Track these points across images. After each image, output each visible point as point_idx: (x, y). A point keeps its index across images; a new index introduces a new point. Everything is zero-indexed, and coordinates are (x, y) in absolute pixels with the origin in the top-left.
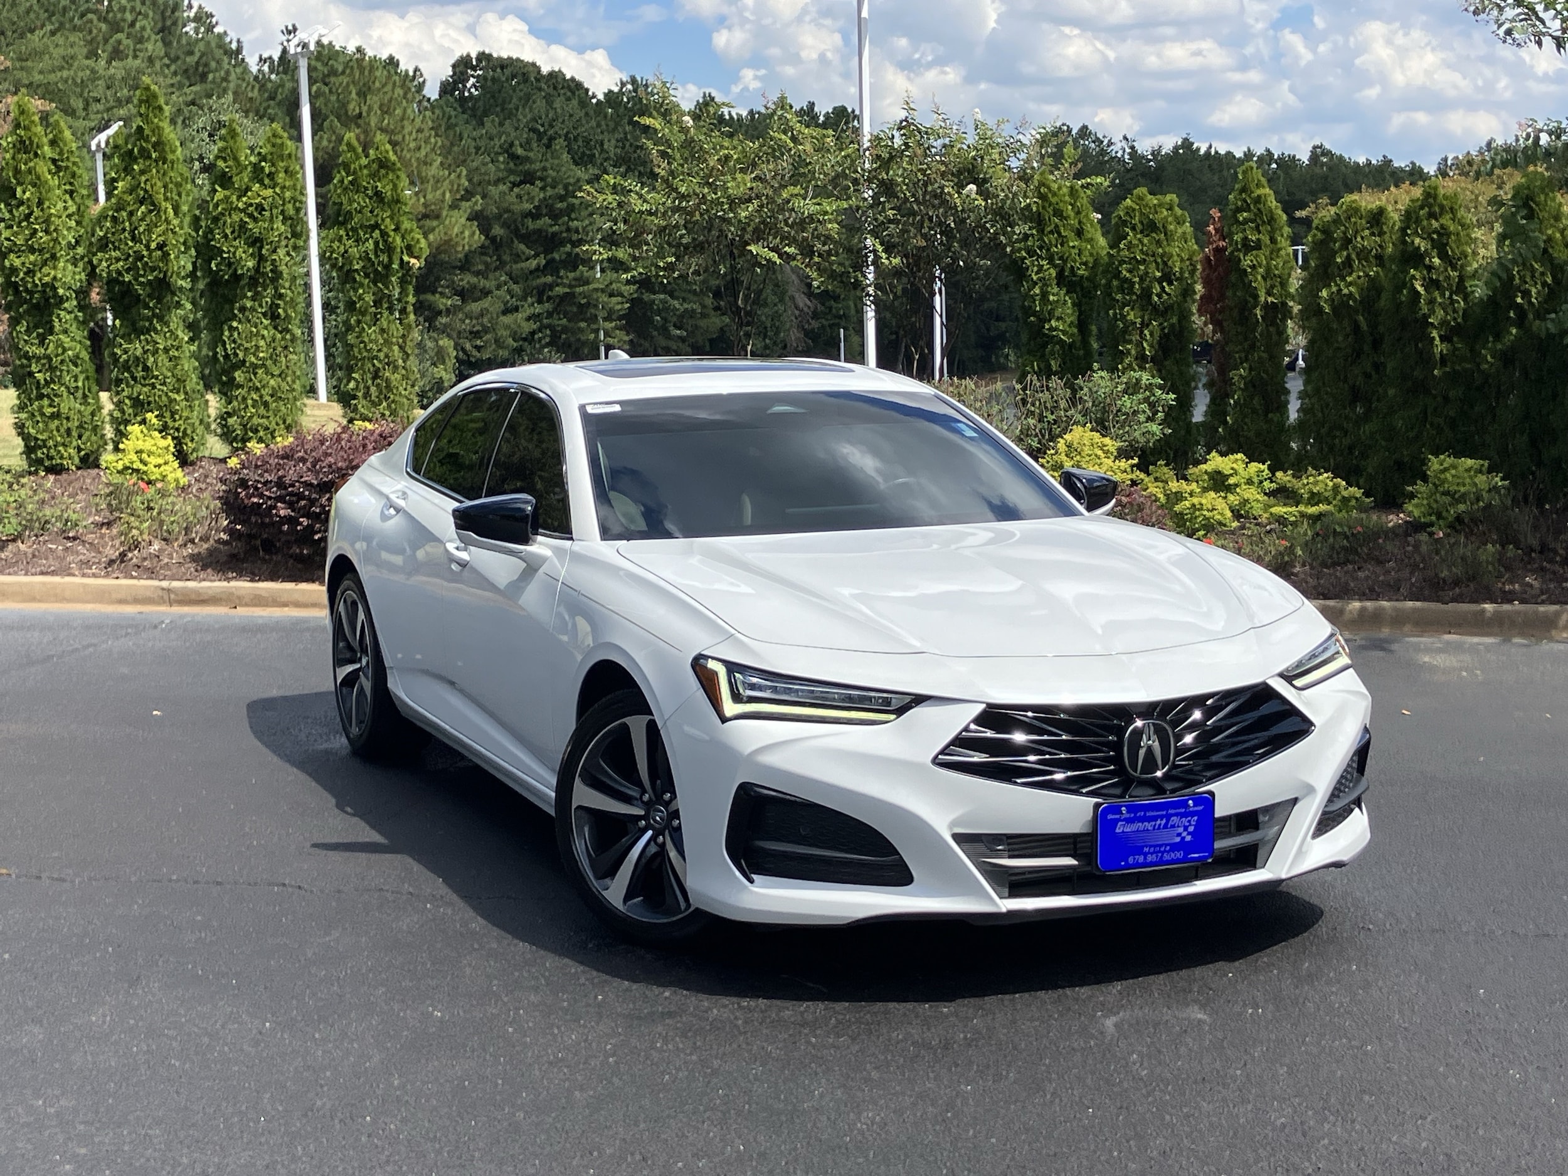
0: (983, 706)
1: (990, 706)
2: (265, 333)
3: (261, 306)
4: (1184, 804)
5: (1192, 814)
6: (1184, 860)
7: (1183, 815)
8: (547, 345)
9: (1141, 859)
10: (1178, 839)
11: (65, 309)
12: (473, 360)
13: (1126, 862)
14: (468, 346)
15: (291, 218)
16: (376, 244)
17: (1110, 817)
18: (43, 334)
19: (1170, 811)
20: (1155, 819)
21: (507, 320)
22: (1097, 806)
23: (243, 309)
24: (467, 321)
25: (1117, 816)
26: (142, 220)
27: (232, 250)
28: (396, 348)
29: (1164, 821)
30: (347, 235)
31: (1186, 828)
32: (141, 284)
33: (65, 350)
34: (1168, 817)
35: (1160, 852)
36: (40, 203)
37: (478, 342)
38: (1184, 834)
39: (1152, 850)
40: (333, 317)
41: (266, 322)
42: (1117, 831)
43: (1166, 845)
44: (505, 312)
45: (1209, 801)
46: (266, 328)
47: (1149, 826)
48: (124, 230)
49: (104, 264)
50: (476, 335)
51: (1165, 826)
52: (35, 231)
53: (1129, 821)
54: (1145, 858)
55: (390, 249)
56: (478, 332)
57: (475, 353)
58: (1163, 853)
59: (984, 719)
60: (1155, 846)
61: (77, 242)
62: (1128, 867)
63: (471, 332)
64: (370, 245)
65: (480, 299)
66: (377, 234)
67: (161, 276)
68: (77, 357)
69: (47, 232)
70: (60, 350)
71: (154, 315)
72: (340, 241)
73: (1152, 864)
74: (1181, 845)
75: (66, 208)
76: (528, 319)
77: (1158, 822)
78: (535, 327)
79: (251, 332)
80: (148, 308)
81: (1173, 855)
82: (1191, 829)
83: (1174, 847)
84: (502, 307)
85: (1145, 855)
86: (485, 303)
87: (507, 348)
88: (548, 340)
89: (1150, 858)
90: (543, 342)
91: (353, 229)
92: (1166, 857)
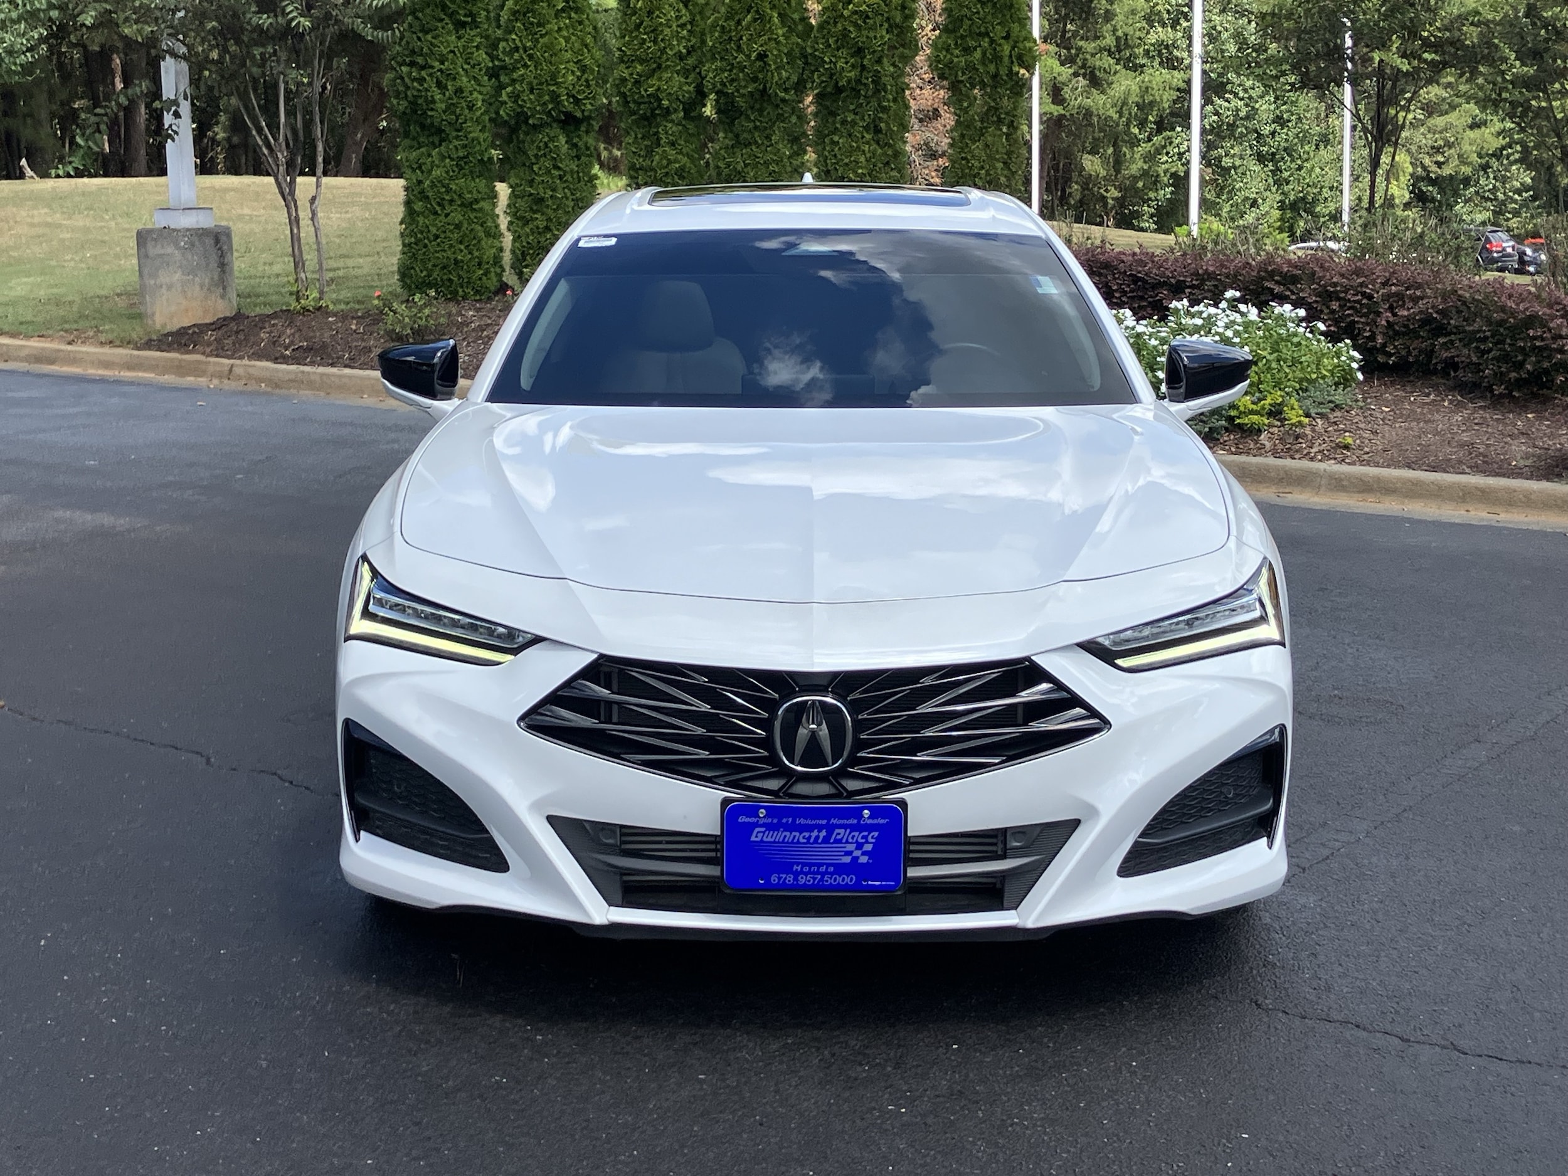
0: (595, 656)
1: (602, 656)
2: (866, 148)
3: (863, 119)
4: (858, 813)
5: (870, 828)
6: (857, 887)
7: (853, 828)
8: (1516, 161)
9: (790, 879)
10: (847, 859)
11: (672, 121)
12: (1433, 176)
13: (768, 881)
14: (1427, 161)
15: (897, 26)
16: (984, 54)
17: (742, 819)
18: (651, 146)
19: (834, 821)
20: (810, 829)
21: (1471, 134)
22: (725, 802)
23: (844, 122)
24: (1429, 136)
25: (753, 820)
26: (748, 29)
27: (833, 60)
28: (1000, 165)
29: (823, 833)
30: (956, 44)
31: (859, 846)
32: (743, 96)
33: (670, 162)
34: (830, 829)
35: (818, 873)
36: (650, 13)
37: (1441, 159)
38: (857, 853)
39: (806, 869)
40: (1285, 131)
41: (868, 136)
42: (753, 838)
43: (828, 865)
44: (1472, 127)
45: (897, 815)
46: (868, 143)
47: (801, 837)
48: (730, 39)
49: (711, 75)
50: (1438, 150)
51: (826, 840)
52: (644, 40)
53: (770, 827)
54: (796, 879)
55: (997, 58)
56: (1441, 147)
57: (1434, 168)
58: (823, 874)
59: (594, 671)
60: (810, 865)
61: (689, 53)
62: (768, 886)
63: (1433, 147)
64: (978, 54)
65: (1447, 113)
66: (985, 43)
67: (761, 87)
68: (682, 168)
69: (655, 42)
70: (665, 162)
71: (756, 127)
72: (948, 51)
73: (805, 887)
74: (854, 867)
75: (678, 18)
76: (1499, 134)
77: (815, 833)
78: (1504, 142)
79: (851, 147)
80: (750, 121)
81: (839, 879)
82: (868, 847)
83: (840, 869)
84: (1470, 121)
85: (796, 874)
86: (1452, 117)
87: (1469, 164)
88: (1517, 156)
89: (802, 880)
90: (1512, 158)
91: (962, 37)
92: (829, 880)
